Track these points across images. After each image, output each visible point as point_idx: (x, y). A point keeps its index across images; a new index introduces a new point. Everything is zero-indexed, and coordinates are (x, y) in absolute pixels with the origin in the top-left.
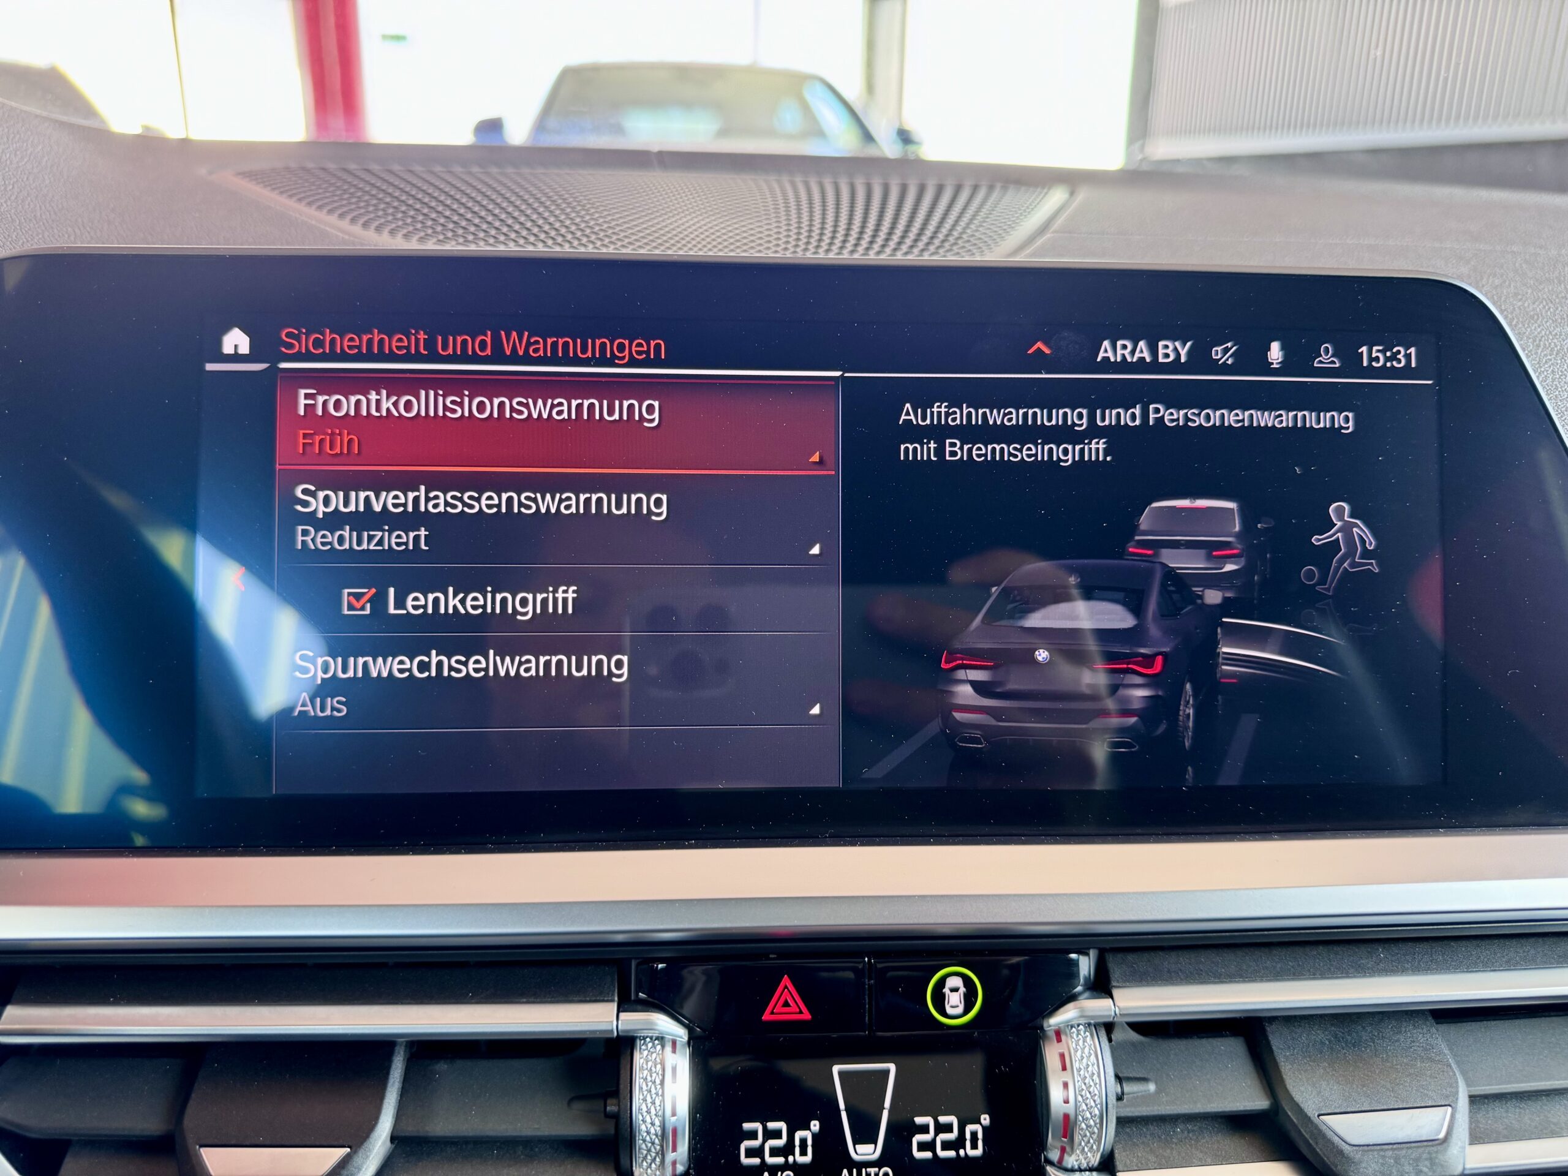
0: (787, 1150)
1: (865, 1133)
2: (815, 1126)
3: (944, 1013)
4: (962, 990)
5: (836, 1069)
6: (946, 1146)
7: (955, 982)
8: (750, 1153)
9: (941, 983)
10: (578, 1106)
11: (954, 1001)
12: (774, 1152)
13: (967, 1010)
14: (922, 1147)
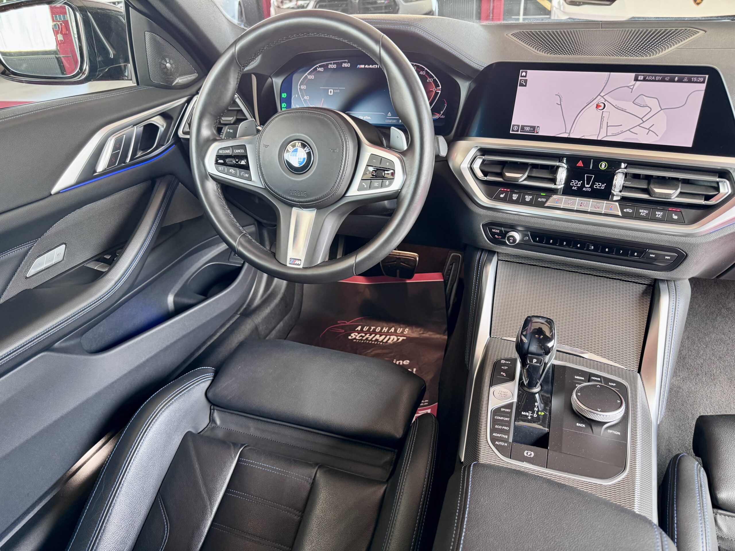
0: (577, 184)
1: (588, 184)
2: (581, 182)
3: (601, 167)
4: (604, 165)
5: (586, 175)
6: (599, 187)
7: (604, 164)
8: (572, 184)
9: (602, 164)
10: (551, 175)
11: (603, 166)
12: (575, 184)
13: (605, 167)
14: (596, 186)
